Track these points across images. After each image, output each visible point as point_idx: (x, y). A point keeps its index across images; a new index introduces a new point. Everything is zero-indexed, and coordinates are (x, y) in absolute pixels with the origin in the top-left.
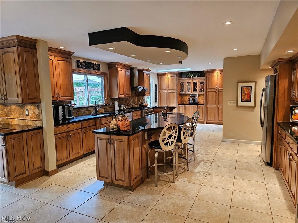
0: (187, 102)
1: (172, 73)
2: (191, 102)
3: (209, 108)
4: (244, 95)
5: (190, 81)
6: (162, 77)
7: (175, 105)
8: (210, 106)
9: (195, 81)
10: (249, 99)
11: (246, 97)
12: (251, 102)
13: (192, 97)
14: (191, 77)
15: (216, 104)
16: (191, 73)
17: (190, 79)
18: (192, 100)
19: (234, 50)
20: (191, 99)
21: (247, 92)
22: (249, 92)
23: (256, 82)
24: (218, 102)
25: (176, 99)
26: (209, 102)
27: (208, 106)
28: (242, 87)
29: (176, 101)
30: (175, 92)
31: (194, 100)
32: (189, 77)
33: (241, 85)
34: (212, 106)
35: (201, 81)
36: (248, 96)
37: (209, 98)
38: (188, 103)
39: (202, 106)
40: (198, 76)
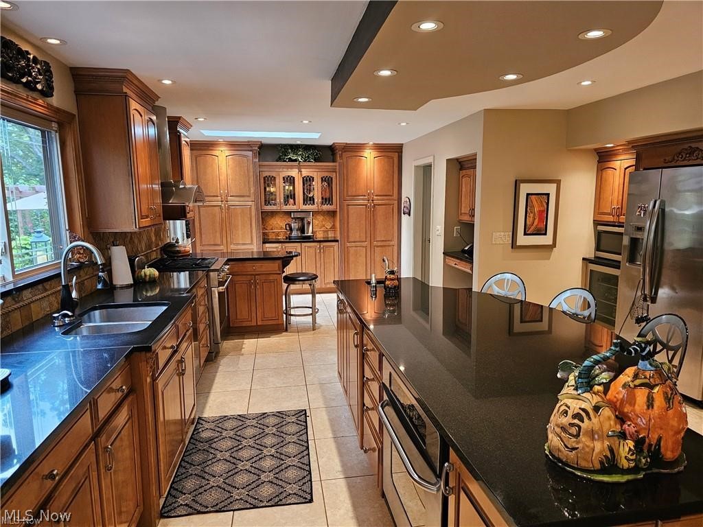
0: (278, 234)
1: (235, 145)
2: (294, 234)
3: (352, 250)
4: (532, 215)
5: (294, 173)
6: (200, 155)
7: (252, 244)
8: (353, 244)
9: (305, 172)
10: (542, 226)
11: (536, 223)
12: (545, 234)
13: (295, 218)
14: (295, 160)
15: (368, 239)
16: (295, 148)
17: (292, 167)
18: (297, 227)
19: (583, 83)
20: (295, 225)
21: (539, 207)
22: (542, 209)
23: (558, 182)
24: (372, 232)
25: (254, 225)
26: (351, 234)
27: (348, 244)
28: (528, 195)
29: (254, 231)
30: (250, 203)
31: (302, 230)
32: (291, 160)
33: (525, 189)
34: (358, 244)
35: (326, 174)
36: (541, 220)
37: (350, 224)
38: (281, 237)
39: (333, 244)
40: (316, 160)
